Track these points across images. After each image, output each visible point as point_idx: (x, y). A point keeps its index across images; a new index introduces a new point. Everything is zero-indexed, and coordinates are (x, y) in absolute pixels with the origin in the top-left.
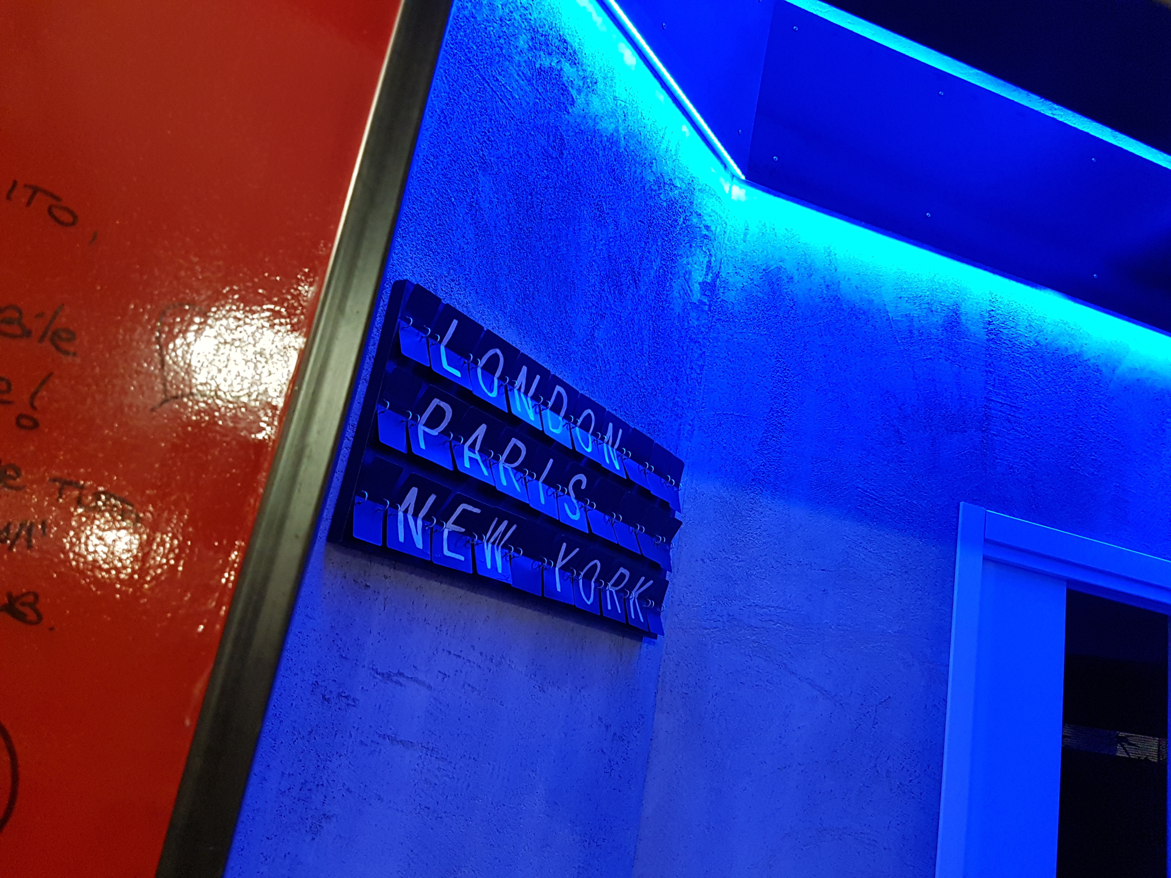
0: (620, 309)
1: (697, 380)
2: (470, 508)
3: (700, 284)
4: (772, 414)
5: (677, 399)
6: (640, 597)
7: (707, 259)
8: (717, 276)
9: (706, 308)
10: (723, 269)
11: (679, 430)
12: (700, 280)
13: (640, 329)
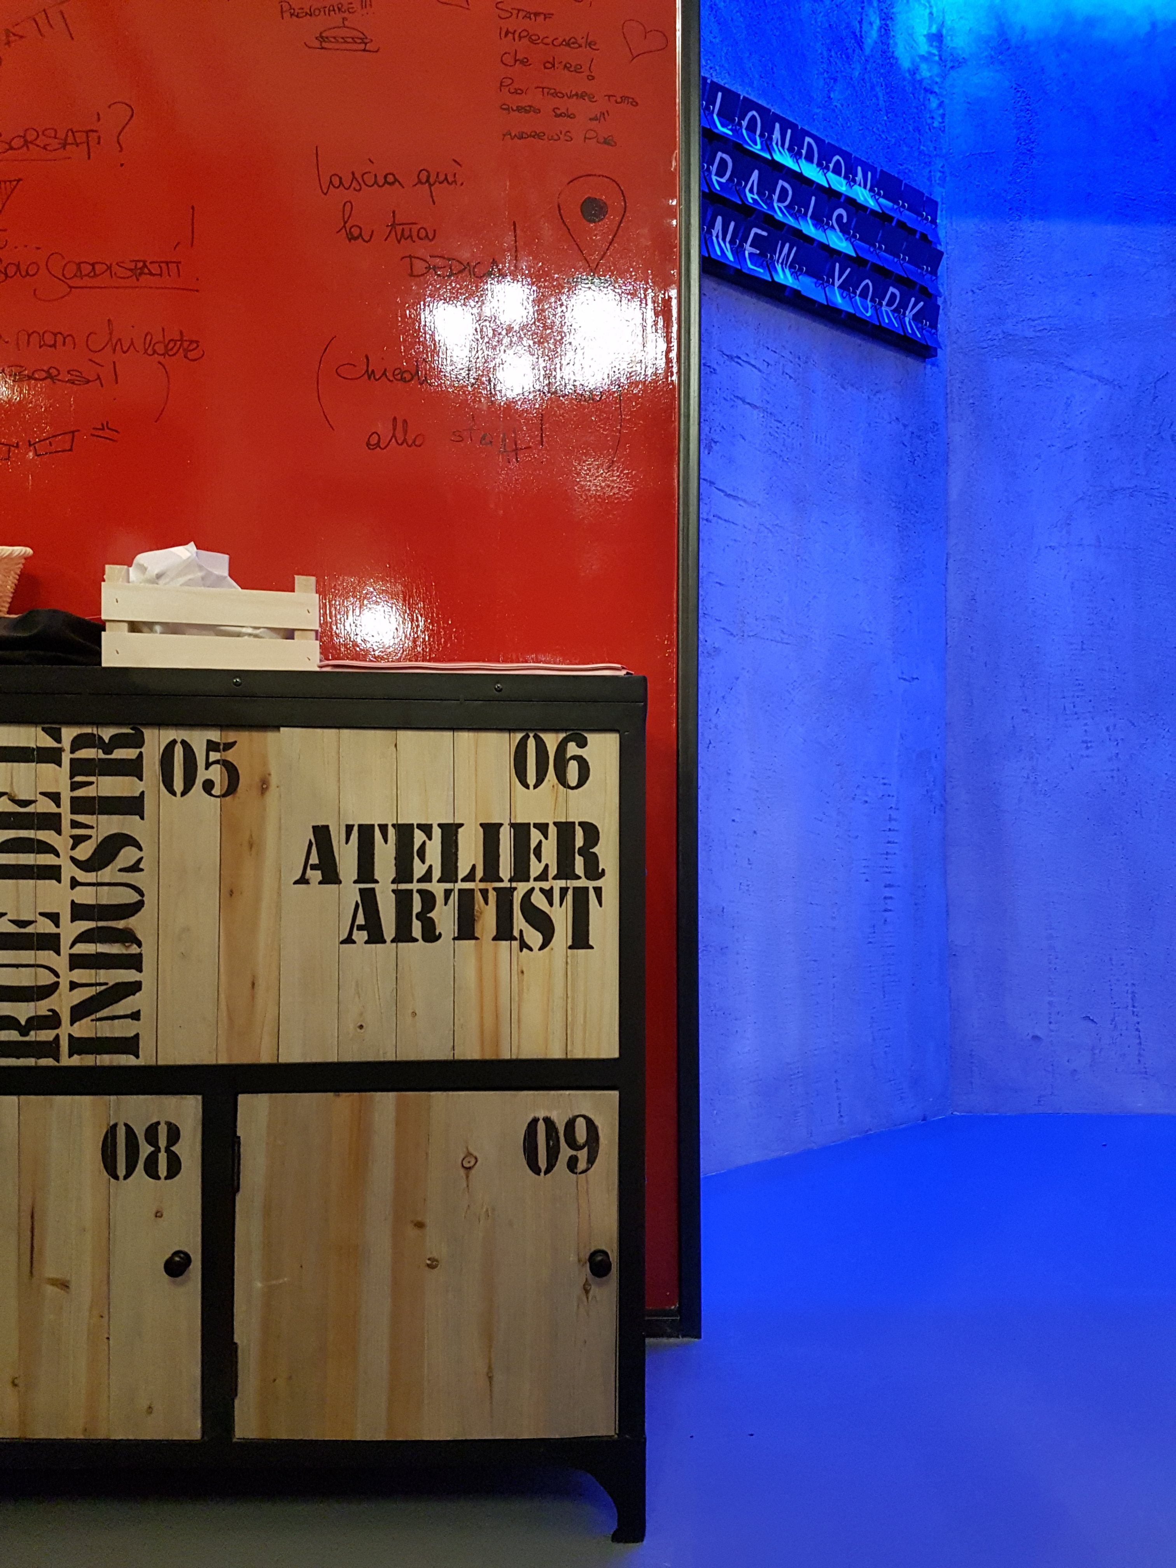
0: (849, 70)
1: (940, 129)
2: (759, 231)
3: (925, 36)
4: (1020, 144)
5: (922, 147)
6: (915, 318)
7: (928, 11)
8: (943, 24)
9: (937, 58)
10: (947, 18)
11: (930, 177)
12: (925, 33)
13: (873, 88)
